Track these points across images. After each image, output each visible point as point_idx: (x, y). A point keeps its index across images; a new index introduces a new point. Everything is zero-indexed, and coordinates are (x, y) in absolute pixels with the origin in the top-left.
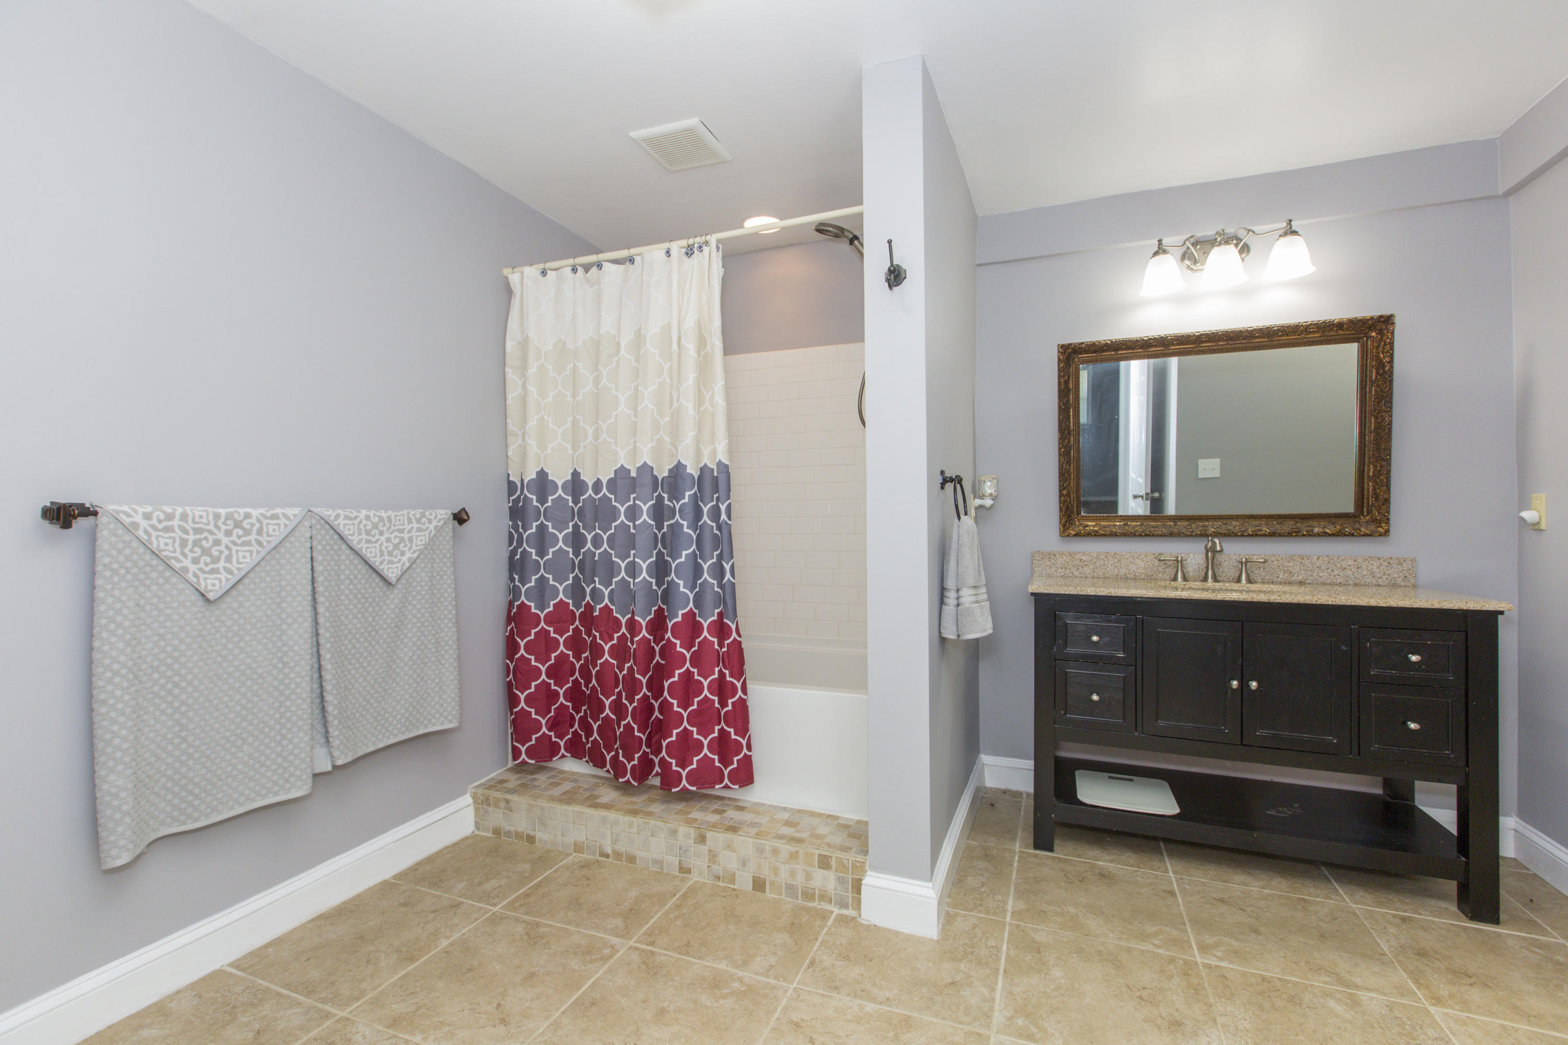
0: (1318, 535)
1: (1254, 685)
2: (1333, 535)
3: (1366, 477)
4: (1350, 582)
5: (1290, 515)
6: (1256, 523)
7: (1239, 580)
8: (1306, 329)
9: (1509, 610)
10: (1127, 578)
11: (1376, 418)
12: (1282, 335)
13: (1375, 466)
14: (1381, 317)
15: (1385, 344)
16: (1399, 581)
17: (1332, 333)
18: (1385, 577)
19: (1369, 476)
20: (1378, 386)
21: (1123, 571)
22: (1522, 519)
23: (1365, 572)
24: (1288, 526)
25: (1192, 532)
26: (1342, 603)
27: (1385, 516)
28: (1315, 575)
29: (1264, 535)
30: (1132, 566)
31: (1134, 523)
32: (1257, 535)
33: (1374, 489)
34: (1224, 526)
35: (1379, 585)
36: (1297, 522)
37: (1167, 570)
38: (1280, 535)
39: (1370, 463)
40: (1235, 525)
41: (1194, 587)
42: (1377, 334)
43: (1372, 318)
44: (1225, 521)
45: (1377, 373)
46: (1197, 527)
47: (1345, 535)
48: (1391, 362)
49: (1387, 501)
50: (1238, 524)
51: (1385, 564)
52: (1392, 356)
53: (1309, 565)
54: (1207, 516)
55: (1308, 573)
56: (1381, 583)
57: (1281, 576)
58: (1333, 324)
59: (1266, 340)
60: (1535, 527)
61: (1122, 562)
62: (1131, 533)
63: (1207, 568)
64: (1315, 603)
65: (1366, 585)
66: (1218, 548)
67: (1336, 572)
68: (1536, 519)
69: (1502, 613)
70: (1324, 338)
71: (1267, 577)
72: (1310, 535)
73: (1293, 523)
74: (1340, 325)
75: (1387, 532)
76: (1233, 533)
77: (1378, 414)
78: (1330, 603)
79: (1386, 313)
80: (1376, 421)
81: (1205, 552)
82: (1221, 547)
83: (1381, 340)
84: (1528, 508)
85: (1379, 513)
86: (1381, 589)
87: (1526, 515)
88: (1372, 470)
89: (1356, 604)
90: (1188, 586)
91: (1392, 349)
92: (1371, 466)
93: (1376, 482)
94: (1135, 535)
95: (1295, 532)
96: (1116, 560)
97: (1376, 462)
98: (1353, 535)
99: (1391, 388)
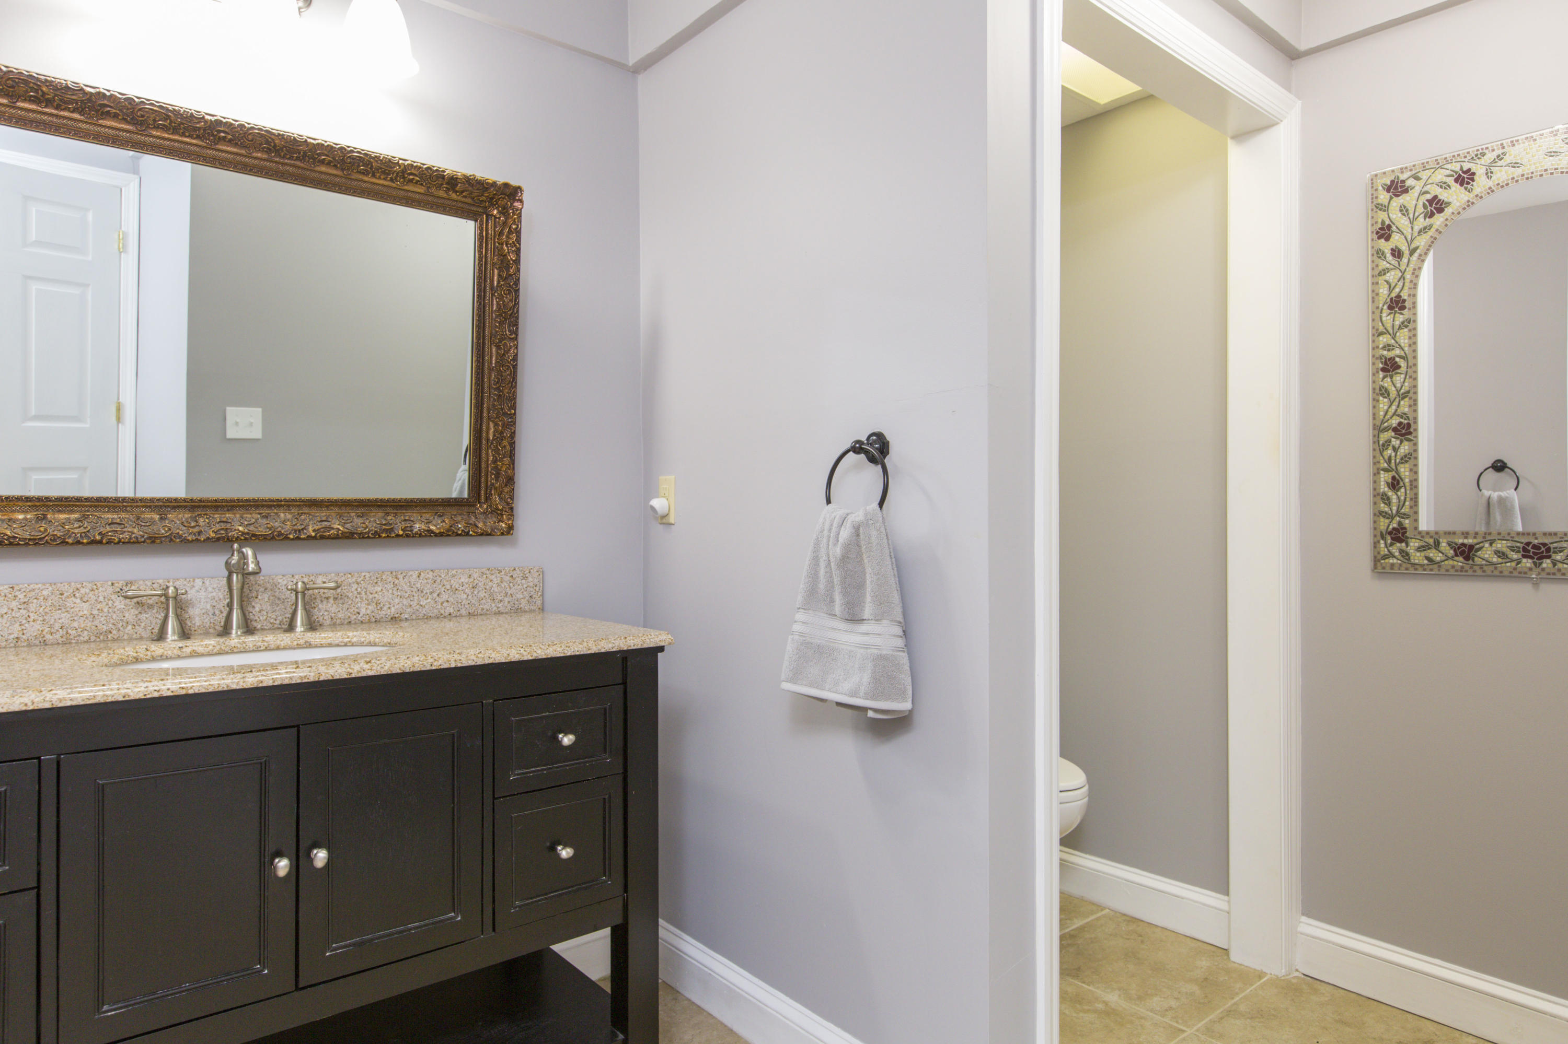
0: (420, 535)
1: (321, 856)
2: (441, 535)
3: (484, 442)
4: (463, 612)
5: (376, 500)
6: (323, 514)
7: (291, 628)
8: (403, 172)
9: (670, 644)
10: (45, 643)
11: (498, 347)
12: (365, 173)
13: (496, 425)
14: (506, 185)
15: (510, 232)
16: (524, 604)
17: (441, 193)
18: (506, 600)
19: (488, 440)
20: (501, 297)
21: (33, 629)
22: (652, 508)
23: (482, 594)
24: (373, 521)
25: (200, 533)
26: (471, 663)
27: (508, 504)
28: (414, 603)
29: (336, 537)
30: (57, 614)
31: (62, 516)
32: (322, 537)
33: (495, 461)
34: (264, 521)
35: (500, 613)
36: (387, 514)
37: (143, 616)
38: (362, 536)
39: (489, 418)
40: (284, 521)
41: (200, 650)
42: (499, 212)
43: (494, 184)
44: (265, 511)
45: (499, 275)
46: (208, 525)
47: (458, 535)
48: (517, 261)
49: (510, 480)
50: (289, 516)
51: (508, 578)
52: (518, 252)
53: (406, 588)
54: (232, 501)
55: (405, 602)
56: (502, 609)
57: (363, 611)
58: (443, 177)
59: (339, 173)
60: (663, 519)
61: (32, 607)
62: (55, 537)
63: (230, 605)
64: (428, 668)
65: (484, 614)
66: (252, 567)
67: (445, 597)
68: (666, 511)
69: (661, 649)
70: (430, 199)
71: (340, 615)
72: (407, 536)
73: (380, 514)
74: (452, 182)
75: (510, 528)
76: (280, 534)
77: (500, 342)
78: (453, 665)
79: (514, 183)
80: (497, 353)
81: (226, 573)
82: (258, 563)
83: (505, 223)
84: (657, 497)
85: (501, 498)
86: (501, 618)
87: (658, 503)
88: (492, 430)
89: (491, 661)
90: (188, 650)
91: (518, 240)
92: (492, 425)
93: (496, 450)
94: (64, 543)
95: (386, 531)
96: (14, 604)
97: (498, 417)
98: (467, 534)
99: (517, 304)
